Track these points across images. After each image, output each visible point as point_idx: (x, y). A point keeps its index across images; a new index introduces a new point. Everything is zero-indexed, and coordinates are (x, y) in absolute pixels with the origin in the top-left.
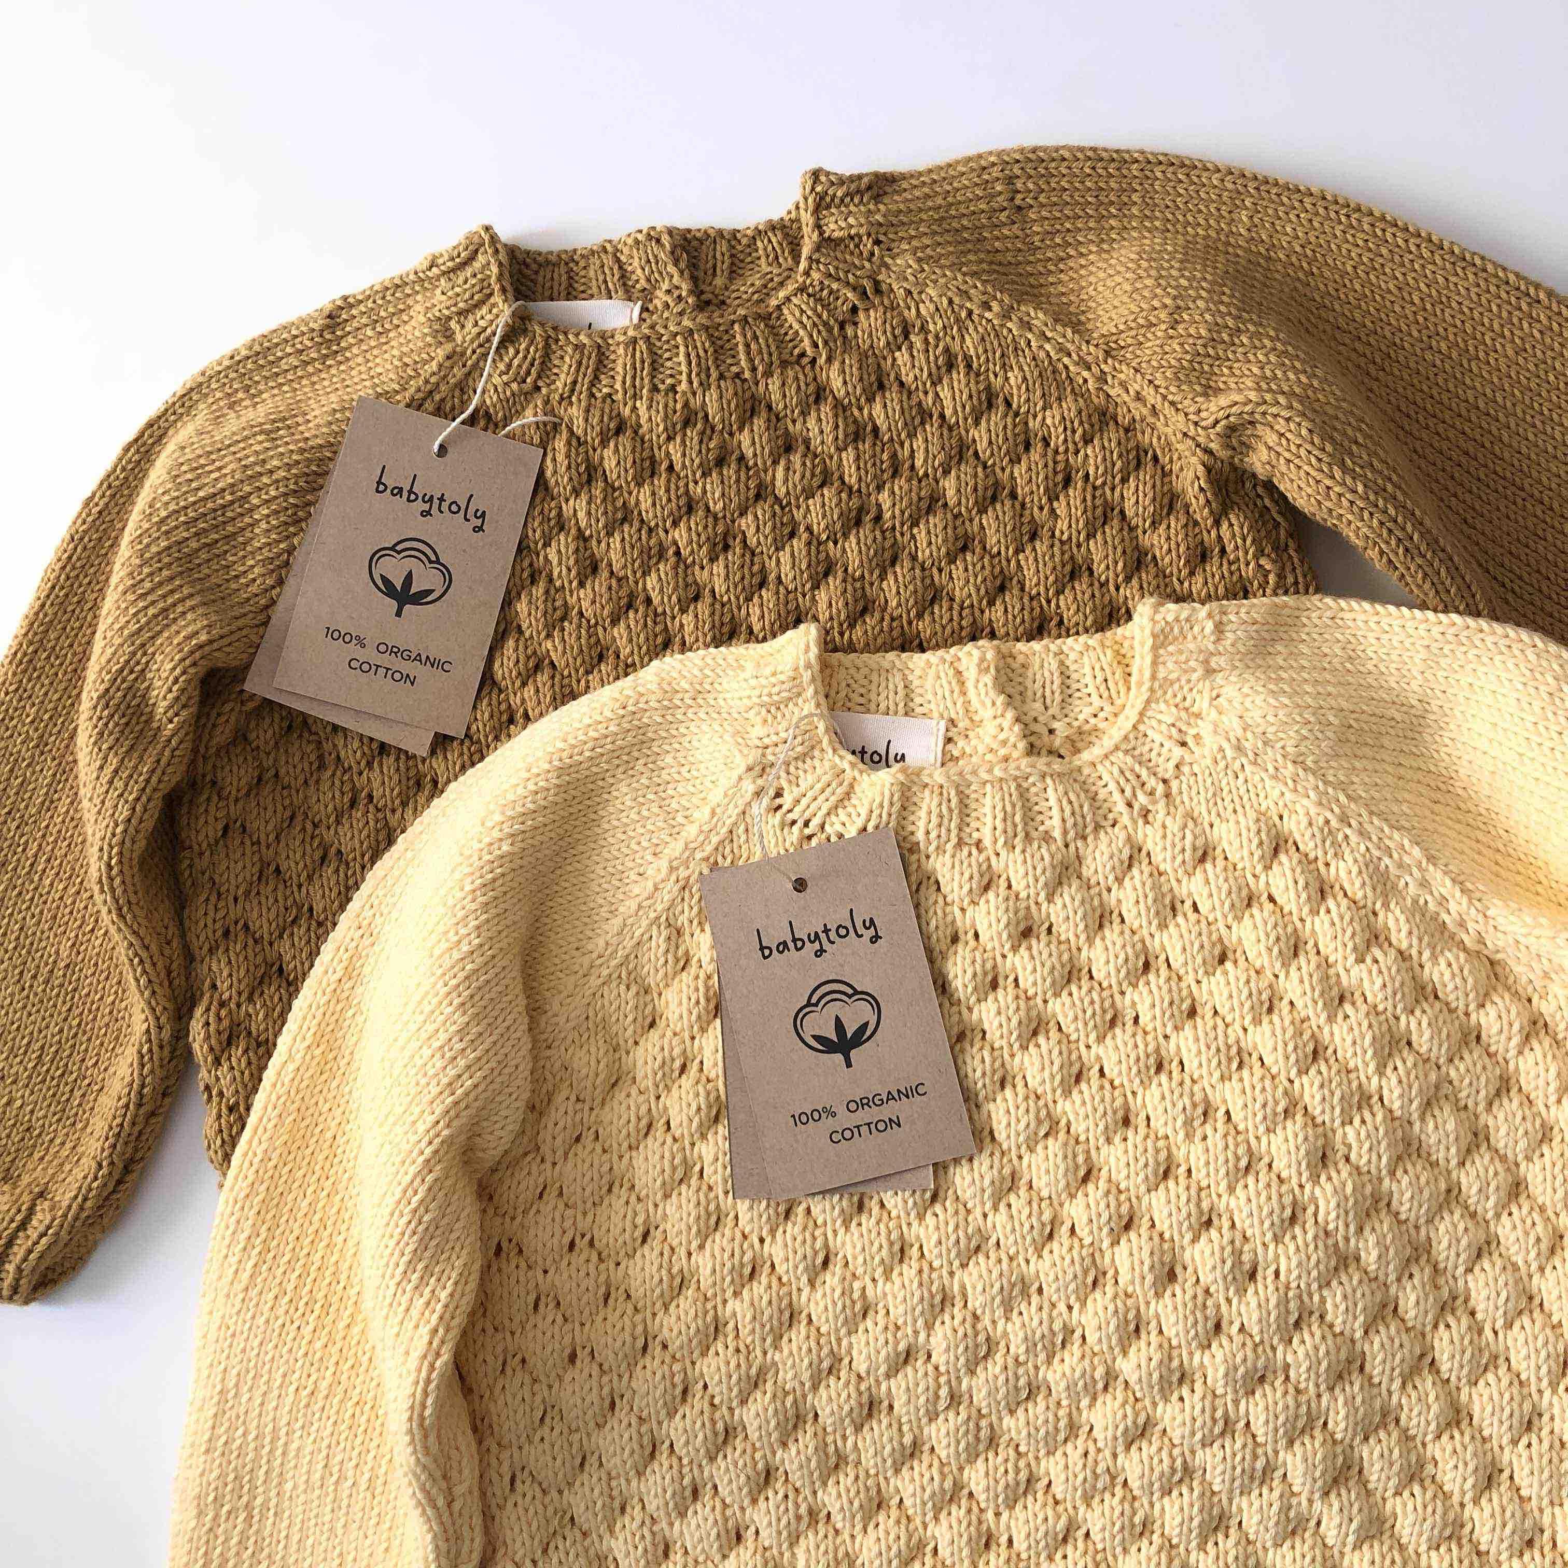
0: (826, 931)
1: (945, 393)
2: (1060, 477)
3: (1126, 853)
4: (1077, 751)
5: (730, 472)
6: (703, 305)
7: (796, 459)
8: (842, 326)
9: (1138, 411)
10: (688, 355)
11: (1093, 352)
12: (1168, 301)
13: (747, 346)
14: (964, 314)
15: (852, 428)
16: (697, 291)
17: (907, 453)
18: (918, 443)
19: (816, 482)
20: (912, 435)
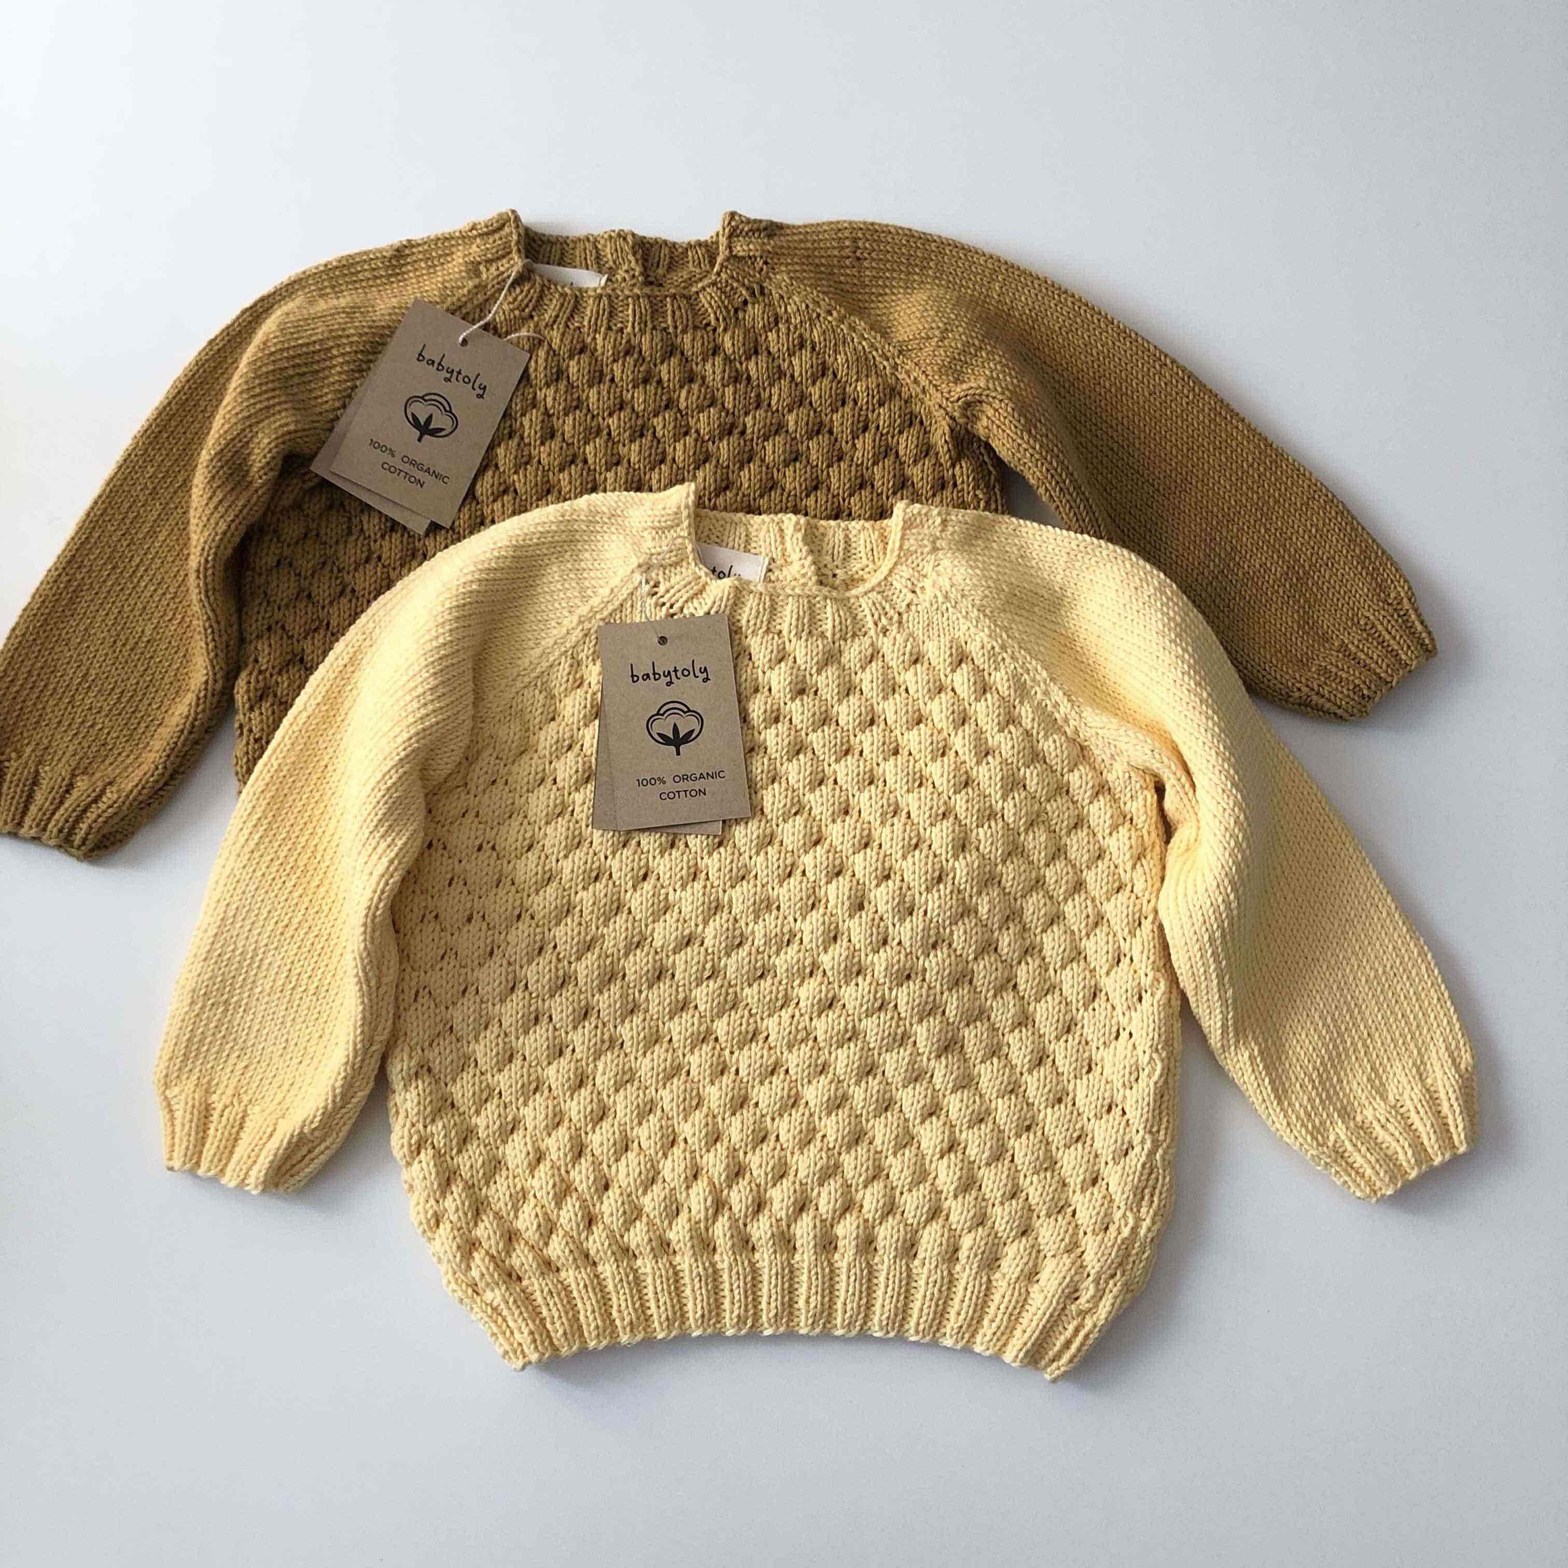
0: (676, 671)
1: (796, 361)
2: (861, 425)
3: (870, 651)
4: (848, 589)
5: (651, 388)
6: (648, 283)
7: (695, 387)
8: (736, 311)
9: (915, 390)
10: (634, 311)
11: (891, 350)
12: (941, 325)
13: (674, 312)
14: (814, 315)
15: (733, 374)
16: (645, 273)
17: (767, 395)
18: (775, 390)
19: (706, 403)
20: (771, 385)
